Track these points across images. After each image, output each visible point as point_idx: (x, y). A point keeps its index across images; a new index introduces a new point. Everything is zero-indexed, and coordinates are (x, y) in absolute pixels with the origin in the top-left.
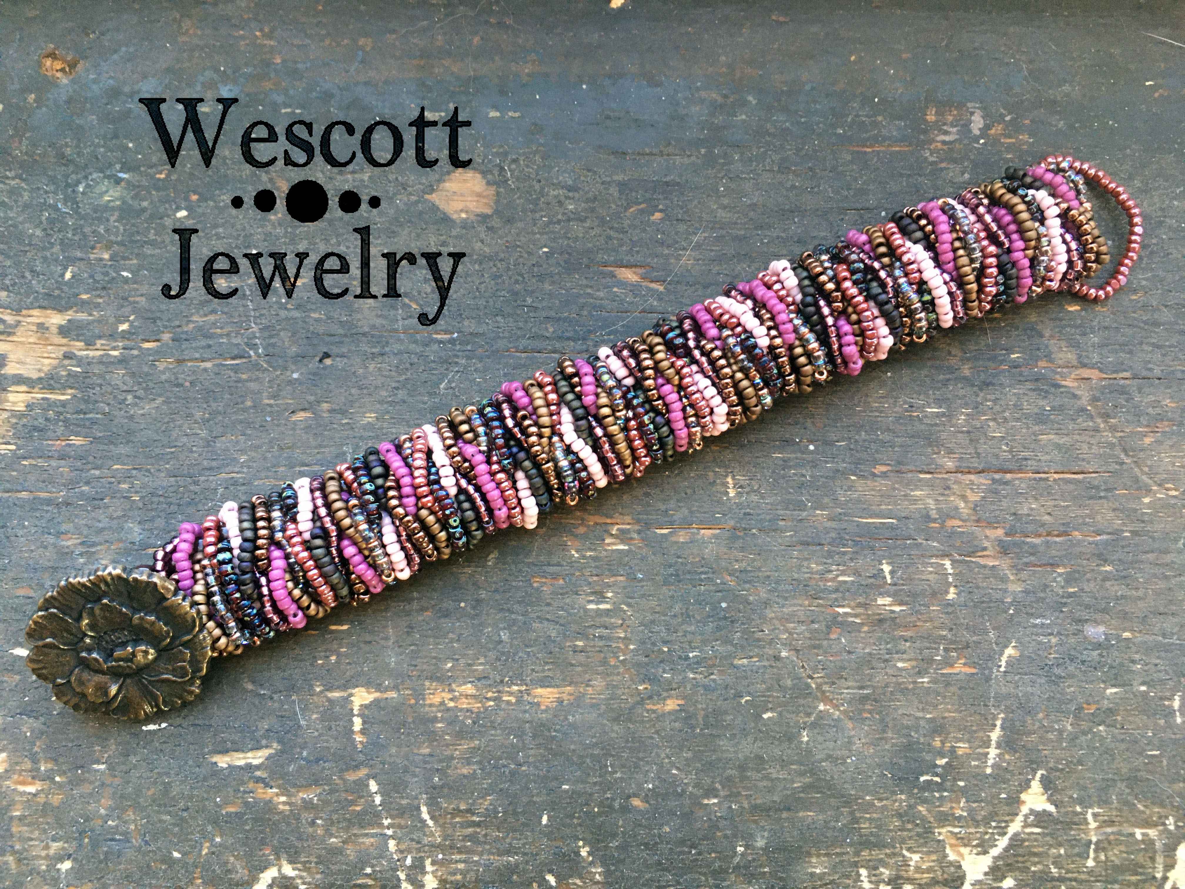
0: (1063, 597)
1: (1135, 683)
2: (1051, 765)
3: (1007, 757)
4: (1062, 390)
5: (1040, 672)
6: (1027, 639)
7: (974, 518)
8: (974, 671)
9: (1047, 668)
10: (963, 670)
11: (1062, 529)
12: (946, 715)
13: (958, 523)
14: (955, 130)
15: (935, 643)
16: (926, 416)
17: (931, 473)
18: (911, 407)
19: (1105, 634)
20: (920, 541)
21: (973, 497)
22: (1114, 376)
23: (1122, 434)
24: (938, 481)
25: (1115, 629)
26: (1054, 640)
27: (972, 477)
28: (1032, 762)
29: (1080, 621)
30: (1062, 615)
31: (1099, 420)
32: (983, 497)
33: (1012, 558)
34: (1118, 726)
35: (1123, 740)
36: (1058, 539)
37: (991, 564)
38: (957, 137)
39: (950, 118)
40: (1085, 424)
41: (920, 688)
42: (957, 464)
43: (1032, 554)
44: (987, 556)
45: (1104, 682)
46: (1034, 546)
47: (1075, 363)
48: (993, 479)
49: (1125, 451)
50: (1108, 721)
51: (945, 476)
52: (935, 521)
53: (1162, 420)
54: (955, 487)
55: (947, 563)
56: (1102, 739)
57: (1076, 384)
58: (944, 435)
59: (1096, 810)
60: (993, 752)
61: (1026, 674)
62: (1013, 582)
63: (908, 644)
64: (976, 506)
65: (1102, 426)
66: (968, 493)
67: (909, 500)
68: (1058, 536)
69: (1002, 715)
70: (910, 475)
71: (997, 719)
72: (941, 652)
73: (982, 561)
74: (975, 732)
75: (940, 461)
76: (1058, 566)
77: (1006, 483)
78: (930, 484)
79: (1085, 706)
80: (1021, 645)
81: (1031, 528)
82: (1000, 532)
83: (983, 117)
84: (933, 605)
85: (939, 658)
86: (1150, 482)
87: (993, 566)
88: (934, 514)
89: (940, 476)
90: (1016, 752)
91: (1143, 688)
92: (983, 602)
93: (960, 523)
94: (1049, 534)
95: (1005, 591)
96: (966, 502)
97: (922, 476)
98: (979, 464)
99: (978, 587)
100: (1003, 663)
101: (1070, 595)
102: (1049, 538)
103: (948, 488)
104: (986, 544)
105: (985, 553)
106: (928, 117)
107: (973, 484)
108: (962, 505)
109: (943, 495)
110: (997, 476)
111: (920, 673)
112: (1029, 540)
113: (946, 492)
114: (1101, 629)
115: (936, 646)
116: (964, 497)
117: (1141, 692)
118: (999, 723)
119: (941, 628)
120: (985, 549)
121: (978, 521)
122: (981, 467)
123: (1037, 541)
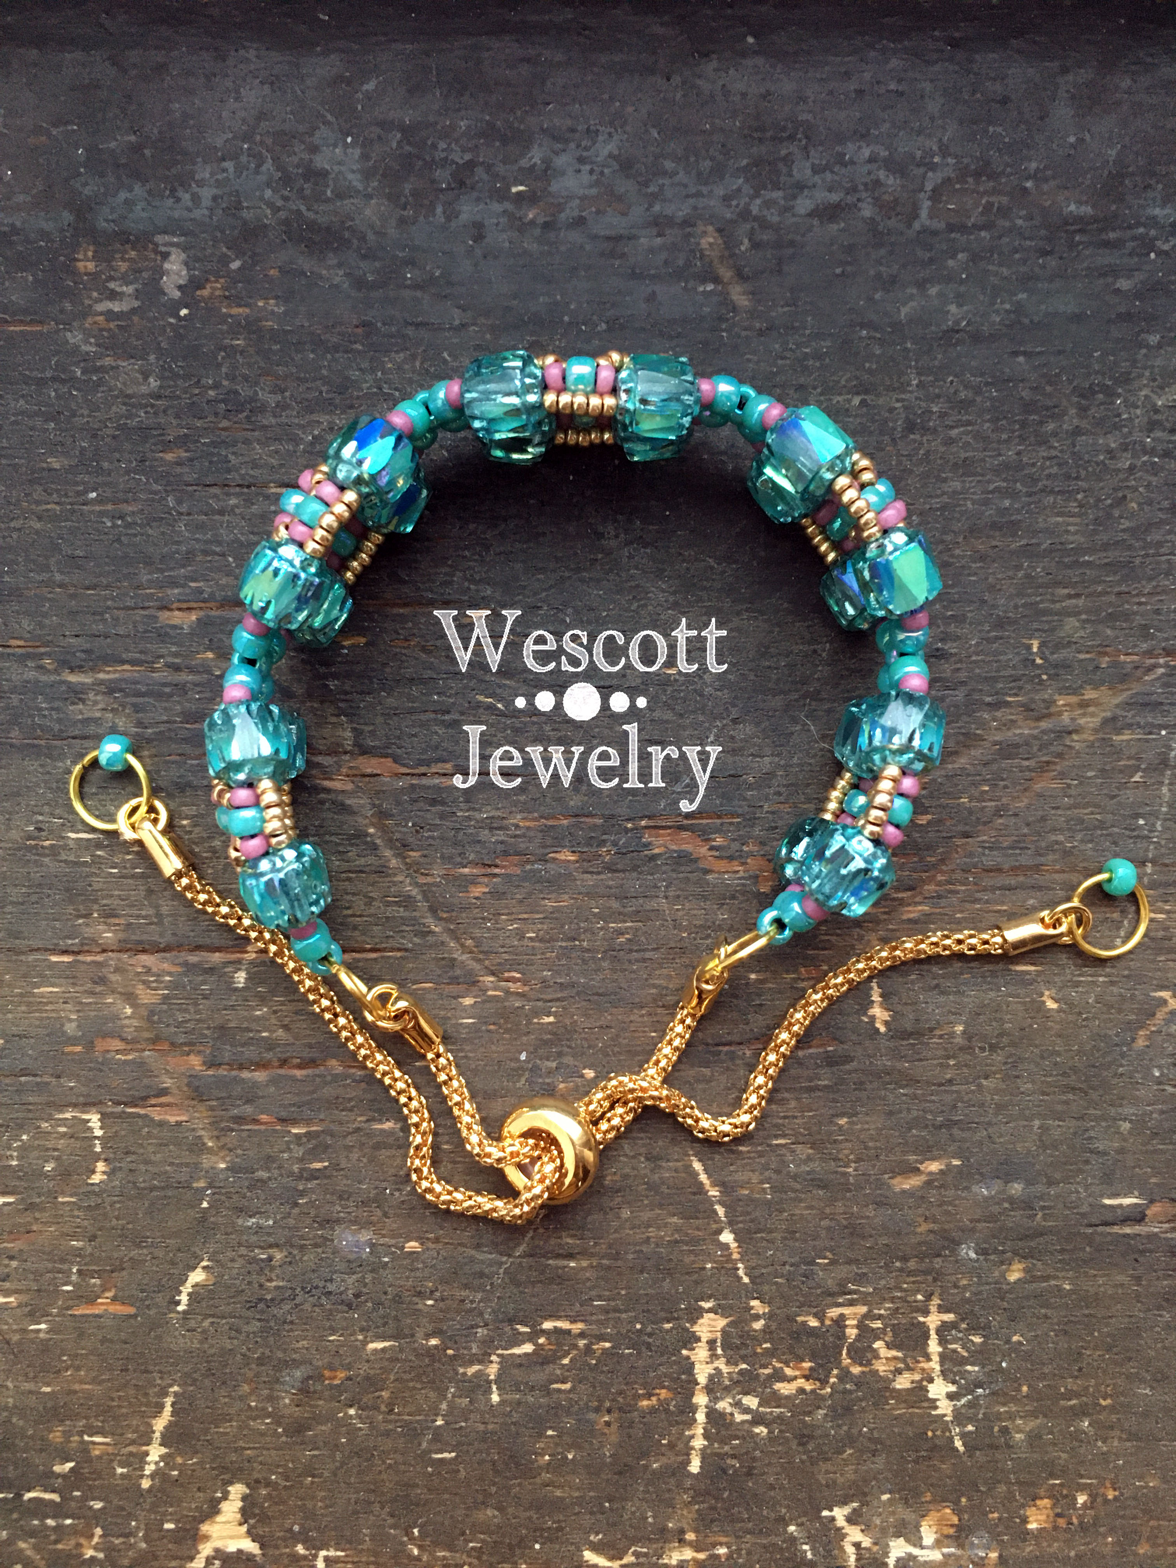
0: (300, 1177)
1: (420, 1333)
2: (256, 1475)
3: (179, 1460)
4: (322, 796)
5: (249, 1314)
6: (230, 1254)
7: (146, 1035)
8: (132, 1310)
9: (261, 1306)
10: (112, 1309)
11: (306, 1054)
12: (77, 1387)
13: (117, 1044)
14: (129, 290)
15: (63, 1261)
16: (65, 847)
17: (74, 953)
18: (40, 830)
19: (372, 1246)
20: (46, 1079)
21: (147, 997)
22: (423, 770)
23: (429, 880)
24: (83, 968)
25: (393, 1237)
26: (278, 1256)
27: (146, 959)
28: (224, 1469)
29: (328, 1221)
30: (296, 1211)
31: (388, 853)
32: (165, 997)
33: (212, 1109)
34: (383, 1408)
35: (387, 1434)
36: (299, 1073)
37: (172, 1119)
38: (136, 304)
39: (123, 266)
40: (362, 861)
41: (32, 1341)
42: (121, 936)
43: (248, 1101)
44: (168, 1105)
45: (362, 1330)
46: (255, 1084)
47: (348, 744)
48: (186, 964)
49: (433, 910)
50: (366, 1399)
51: (99, 958)
52: (73, 1041)
53: (506, 853)
54: (115, 978)
55: (94, 1120)
56: (352, 1432)
57: (350, 787)
58: (98, 883)
59: (332, 1553)
60: (155, 1453)
61: (224, 1317)
62: (210, 1151)
63: (14, 1264)
64: (152, 1013)
65: (394, 863)
66: (140, 990)
67: (29, 1004)
68: (299, 1067)
69: (176, 1388)
70: (31, 958)
71: (166, 1394)
72: (74, 1278)
73: (156, 1114)
74: (126, 1416)
75: (88, 932)
76: (295, 1122)
77: (211, 970)
78: (69, 974)
79: (327, 1373)
80: (217, 1267)
81: (250, 1053)
82: (195, 1061)
83: (186, 264)
84: (63, 1194)
85: (69, 1288)
86: (476, 966)
87: (179, 1124)
88: (70, 1028)
89: (89, 959)
90: (196, 1452)
91: (434, 1342)
92: (152, 1189)
93: (120, 1045)
94: (283, 1063)
95: (197, 1166)
96: (132, 1006)
97: (54, 959)
98: (161, 935)
99: (147, 1162)
100: (184, 1298)
101: (315, 1175)
102: (282, 1072)
103: (102, 980)
104: (168, 1083)
105: (163, 1100)
106: (80, 265)
107: (149, 971)
108: (129, 1011)
109: (92, 993)
110: (193, 958)
111: (34, 1315)
112: (245, 1074)
113: (98, 989)
114: (365, 1236)
115: (65, 1267)
116: (130, 998)
117: (429, 1349)
118: (169, 1401)
119: (74, 1236)
120: (164, 1092)
121: (155, 1040)
122: (163, 942)
123: (260, 1076)
